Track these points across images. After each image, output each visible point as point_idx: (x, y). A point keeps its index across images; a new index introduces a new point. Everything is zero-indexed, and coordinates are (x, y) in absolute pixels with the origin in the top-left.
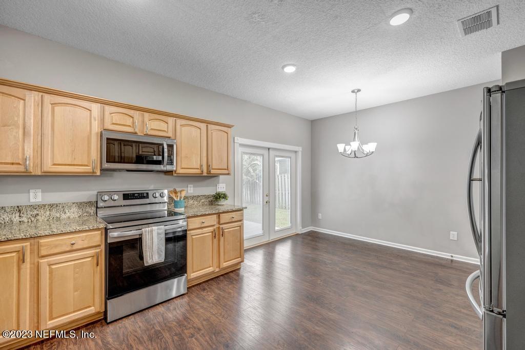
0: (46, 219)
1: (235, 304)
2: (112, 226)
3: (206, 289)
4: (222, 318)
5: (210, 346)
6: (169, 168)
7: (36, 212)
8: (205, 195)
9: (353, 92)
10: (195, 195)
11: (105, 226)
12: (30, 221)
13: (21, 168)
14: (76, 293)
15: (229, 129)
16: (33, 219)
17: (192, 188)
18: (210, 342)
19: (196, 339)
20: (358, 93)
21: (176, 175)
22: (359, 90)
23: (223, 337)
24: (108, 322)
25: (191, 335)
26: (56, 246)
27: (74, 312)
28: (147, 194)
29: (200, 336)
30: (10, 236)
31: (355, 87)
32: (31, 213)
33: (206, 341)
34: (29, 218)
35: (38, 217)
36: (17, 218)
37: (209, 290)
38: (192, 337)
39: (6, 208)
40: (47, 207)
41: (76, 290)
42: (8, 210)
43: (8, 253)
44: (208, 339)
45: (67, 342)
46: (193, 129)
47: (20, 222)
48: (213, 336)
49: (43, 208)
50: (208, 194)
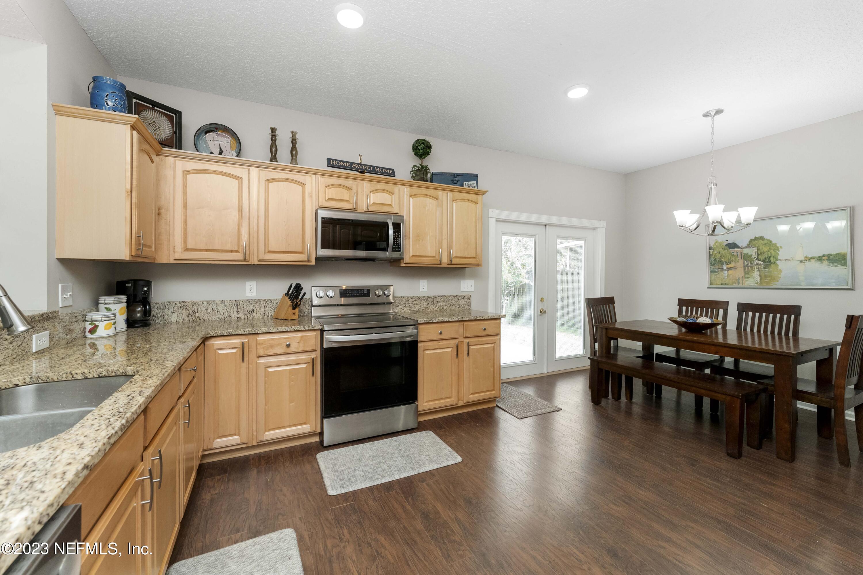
0: (261, 317)
1: (484, 452)
2: (328, 327)
3: (444, 428)
4: (464, 466)
5: (447, 497)
6: (395, 255)
7: (252, 308)
8: (445, 296)
9: (705, 116)
10: (429, 295)
11: (320, 328)
12: (246, 317)
13: (239, 257)
14: (291, 404)
15: (480, 197)
16: (249, 315)
17: (426, 286)
18: (446, 492)
19: (428, 485)
20: (716, 117)
21: (404, 265)
22: (719, 112)
23: (466, 490)
24: (324, 446)
25: (421, 479)
26: (272, 346)
27: (290, 426)
28: (368, 290)
29: (433, 482)
30: (231, 331)
31: (712, 107)
32: (247, 308)
33: (441, 490)
34: (246, 314)
35: (254, 314)
36: (235, 313)
37: (447, 428)
38: (422, 482)
39: (226, 302)
40: (262, 302)
41: (291, 401)
42: (227, 304)
43: (230, 348)
44: (443, 487)
45: (283, 459)
46: (428, 200)
47: (238, 318)
48: (451, 487)
49: (258, 304)
50: (449, 295)
